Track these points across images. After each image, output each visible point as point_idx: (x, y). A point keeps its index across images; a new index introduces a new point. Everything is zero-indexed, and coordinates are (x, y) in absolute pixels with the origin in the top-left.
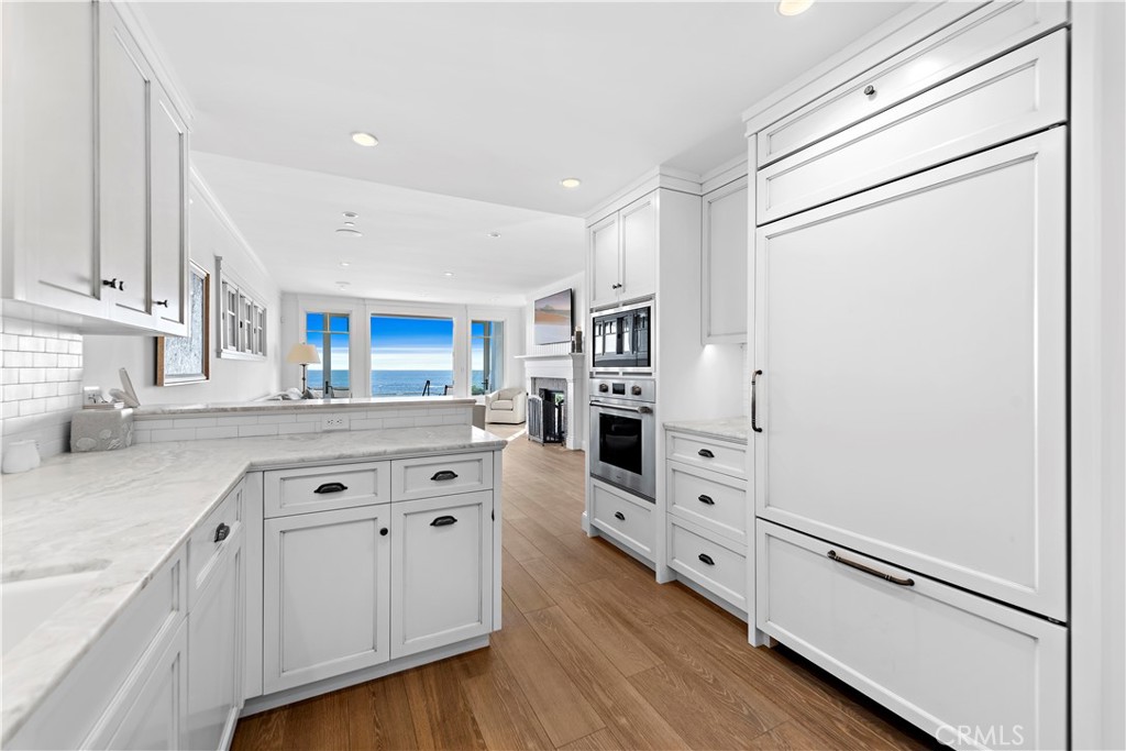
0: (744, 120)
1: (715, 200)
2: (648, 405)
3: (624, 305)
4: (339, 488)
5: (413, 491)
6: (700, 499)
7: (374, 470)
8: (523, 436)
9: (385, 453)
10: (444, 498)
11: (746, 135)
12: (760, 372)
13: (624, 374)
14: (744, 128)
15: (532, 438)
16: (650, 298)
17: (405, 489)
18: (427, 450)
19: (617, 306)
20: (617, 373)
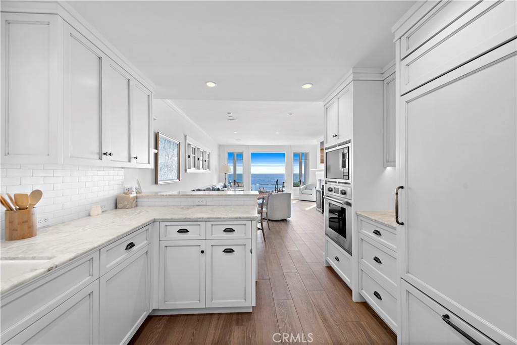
0: (393, 32)
1: (390, 82)
2: (349, 201)
3: (339, 146)
4: (186, 231)
5: (215, 236)
6: (374, 259)
7: (199, 225)
8: (314, 208)
9: (203, 218)
10: (229, 240)
11: (394, 40)
12: (402, 187)
13: (339, 183)
14: (393, 36)
15: (318, 209)
16: (349, 142)
17: (212, 234)
18: (220, 218)
19: (335, 146)
20: (336, 182)
